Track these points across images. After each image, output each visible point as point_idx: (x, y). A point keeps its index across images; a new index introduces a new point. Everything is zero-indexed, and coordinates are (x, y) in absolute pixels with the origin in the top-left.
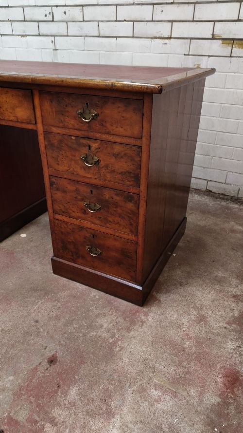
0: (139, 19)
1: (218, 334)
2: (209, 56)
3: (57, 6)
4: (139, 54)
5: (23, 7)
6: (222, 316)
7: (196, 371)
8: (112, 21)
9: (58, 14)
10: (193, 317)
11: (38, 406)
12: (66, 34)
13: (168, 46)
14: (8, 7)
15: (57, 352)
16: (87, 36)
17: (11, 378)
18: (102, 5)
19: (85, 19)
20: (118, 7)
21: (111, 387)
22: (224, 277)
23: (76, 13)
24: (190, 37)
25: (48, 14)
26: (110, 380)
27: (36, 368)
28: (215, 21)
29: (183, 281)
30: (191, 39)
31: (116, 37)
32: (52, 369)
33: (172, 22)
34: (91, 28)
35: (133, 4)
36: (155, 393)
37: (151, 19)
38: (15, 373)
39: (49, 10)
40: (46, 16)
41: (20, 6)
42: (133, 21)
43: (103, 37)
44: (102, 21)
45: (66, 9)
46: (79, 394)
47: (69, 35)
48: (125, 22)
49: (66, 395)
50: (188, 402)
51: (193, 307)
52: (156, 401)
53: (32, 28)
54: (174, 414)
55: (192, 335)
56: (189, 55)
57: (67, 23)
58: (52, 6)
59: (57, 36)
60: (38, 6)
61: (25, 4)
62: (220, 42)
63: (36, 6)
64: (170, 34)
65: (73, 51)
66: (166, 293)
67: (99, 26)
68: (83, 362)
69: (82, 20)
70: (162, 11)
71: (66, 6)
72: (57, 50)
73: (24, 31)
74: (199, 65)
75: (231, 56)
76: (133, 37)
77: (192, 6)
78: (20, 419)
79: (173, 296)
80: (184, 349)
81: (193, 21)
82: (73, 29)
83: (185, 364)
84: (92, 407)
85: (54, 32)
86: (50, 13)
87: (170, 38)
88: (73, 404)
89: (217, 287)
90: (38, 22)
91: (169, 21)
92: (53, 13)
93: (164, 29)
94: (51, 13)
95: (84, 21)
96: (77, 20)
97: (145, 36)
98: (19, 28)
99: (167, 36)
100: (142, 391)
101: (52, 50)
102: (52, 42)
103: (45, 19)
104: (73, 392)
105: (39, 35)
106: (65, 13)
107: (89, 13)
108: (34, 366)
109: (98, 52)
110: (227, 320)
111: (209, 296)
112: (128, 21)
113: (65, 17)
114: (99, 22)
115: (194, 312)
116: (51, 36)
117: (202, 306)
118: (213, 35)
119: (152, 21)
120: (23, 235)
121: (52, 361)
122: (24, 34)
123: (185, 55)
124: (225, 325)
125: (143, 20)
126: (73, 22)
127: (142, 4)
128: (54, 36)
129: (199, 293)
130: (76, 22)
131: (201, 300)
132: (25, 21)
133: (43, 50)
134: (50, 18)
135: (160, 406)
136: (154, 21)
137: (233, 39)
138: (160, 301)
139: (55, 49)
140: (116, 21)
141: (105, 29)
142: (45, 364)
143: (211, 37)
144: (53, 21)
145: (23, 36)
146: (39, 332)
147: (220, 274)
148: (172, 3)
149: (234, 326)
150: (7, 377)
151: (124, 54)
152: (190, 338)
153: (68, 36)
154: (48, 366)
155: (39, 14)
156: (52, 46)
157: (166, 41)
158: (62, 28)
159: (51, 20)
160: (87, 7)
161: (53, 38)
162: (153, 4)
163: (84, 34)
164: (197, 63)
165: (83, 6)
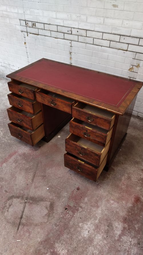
0: (113, 40)
1: (134, 184)
3: (74, 28)
4: (112, 55)
5: (57, 26)
6: (136, 178)
7: (126, 196)
8: (100, 39)
9: (74, 31)
10: (126, 177)
11: (76, 202)
12: (77, 41)
13: (126, 54)
14: (50, 24)
15: (79, 186)
16: (87, 43)
17: (66, 193)
18: (96, 31)
19: (87, 36)
20: (104, 34)
21: (98, 199)
22: (140, 161)
23: (83, 33)
24: (136, 51)
25: (69, 30)
26: (98, 197)
27: (73, 191)
29: (123, 162)
30: (137, 52)
31: (101, 46)
32: (78, 191)
33: (128, 44)
34: (90, 40)
35: (111, 34)
36: (112, 202)
37: (119, 41)
38: (67, 192)
39: (70, 29)
40: (68, 31)
41: (56, 25)
42: (110, 41)
43: (95, 45)
44: (95, 38)
45: (79, 30)
46: (88, 200)
47: (79, 41)
48: (106, 40)
49: (84, 200)
50: (122, 205)
51: (126, 173)
52: (112, 204)
53: (61, 35)
54: (117, 208)
55: (125, 183)
56: (135, 59)
57: (78, 36)
58: (72, 28)
59: (73, 41)
60: (65, 27)
61: (58, 25)
63: (63, 26)
64: (127, 49)
65: (80, 48)
66: (116, 167)
67: (93, 40)
68: (88, 190)
70: (124, 39)
71: (78, 29)
72: (72, 47)
73: (57, 36)
76: (109, 47)
77: (138, 39)
78: (71, 206)
79: (119, 168)
80: (122, 188)
81: (138, 45)
82: (81, 39)
83: (122, 193)
84: (92, 204)
85: (71, 39)
86: (70, 30)
87: (127, 51)
88: (86, 203)
89: (136, 166)
90: (64, 33)
91: (127, 44)
92: (72, 31)
93: (125, 47)
95: (86, 36)
96: (83, 35)
97: (115, 48)
98: (54, 34)
99: (125, 50)
100: (108, 201)
102: (70, 43)
103: (68, 33)
104: (86, 199)
105: (64, 39)
106: (78, 32)
107: (89, 34)
108: (72, 190)
109: (92, 51)
110: (138, 179)
111: (133, 169)
112: (108, 40)
114: (94, 38)
115: (126, 175)
116: (70, 40)
117: (130, 173)
119: (119, 42)
120: (59, 137)
121: (78, 189)
122: (57, 37)
123: (133, 59)
124: (137, 181)
125: (115, 41)
126: (81, 36)
127: (115, 34)
128: (71, 41)
129: (129, 167)
130: (83, 36)
131: (129, 171)
132: (57, 32)
133: (65, 46)
134: (70, 32)
135: (113, 206)
136: (120, 42)
138: (114, 170)
139: (71, 46)
140: (102, 39)
141: (96, 41)
142: (76, 190)
144: (71, 34)
145: (56, 38)
146: (72, 179)
147: (138, 160)
148: (129, 36)
149: (140, 181)
150: (65, 193)
151: (104, 53)
152: (124, 185)
154: (77, 191)
155: (65, 30)
156: (70, 45)
157: (125, 52)
158: (76, 38)
159: (71, 33)
160: (88, 31)
161: (70, 41)
162: (120, 35)
163: (86, 42)
164: (138, 63)
165: (87, 30)
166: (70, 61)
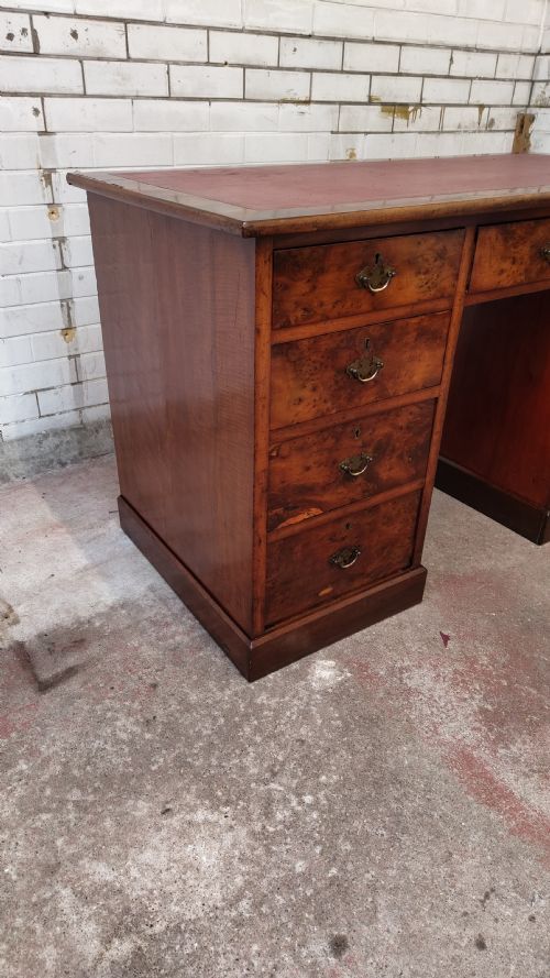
0: (255, 63)
2: (367, 133)
3: (46, 14)
4: (257, 134)
8: (199, 64)
9: (53, 35)
12: (81, 91)
13: (307, 115)
16: (138, 97)
18: (174, 25)
19: (133, 55)
20: (211, 33)
23: (108, 37)
24: (339, 100)
25: (17, 33)
28: (371, 74)
30: (341, 103)
31: (209, 100)
33: (310, 71)
34: (149, 79)
35: (242, 31)
37: (275, 64)
39: (23, 21)
40: (10, 37)
42: (244, 67)
43: (178, 99)
44: (176, 63)
45: (79, 25)
47: (88, 92)
48: (226, 68)
56: (338, 133)
57: (81, 62)
58: (31, 13)
59: (50, 95)
62: (379, 108)
64: (308, 94)
65: (102, 135)
67: (168, 73)
69: (125, 57)
70: (295, 50)
71: (77, 16)
72: (53, 133)
74: (353, 149)
75: (392, 132)
76: (244, 100)
77: (339, 46)
81: (342, 72)
82: (101, 77)
85: (40, 86)
86: (24, 31)
87: (307, 102)
91: (307, 70)
92: (34, 33)
93: (298, 85)
94: (29, 31)
95: (129, 59)
96: (109, 55)
97: (267, 98)
99: (304, 99)
101: (36, 135)
102: (36, 112)
103: (9, 46)
106: (74, 35)
107: (143, 41)
109: (169, 135)
112: (232, 65)
113: (74, 46)
114: (168, 63)
116: (30, 95)
118: (370, 97)
119: (278, 68)
123: (332, 132)
125: (261, 64)
126: (99, 59)
127: (260, 33)
128: (42, 96)
130: (107, 60)
134: (26, 44)
136: (282, 69)
137: (394, 104)
139: (45, 133)
140: (208, 63)
141: (184, 81)
143: (366, 100)
144: (36, 53)
148: (310, 36)
151: (226, 135)
153: (84, 95)
156: (36, 124)
157: (303, 108)
158: (66, 75)
159: (32, 50)
160: (136, 26)
161: (36, 102)
162: (279, 35)
163: (129, 89)
164: (349, 147)
165: (126, 22)
166: (54, 228)
